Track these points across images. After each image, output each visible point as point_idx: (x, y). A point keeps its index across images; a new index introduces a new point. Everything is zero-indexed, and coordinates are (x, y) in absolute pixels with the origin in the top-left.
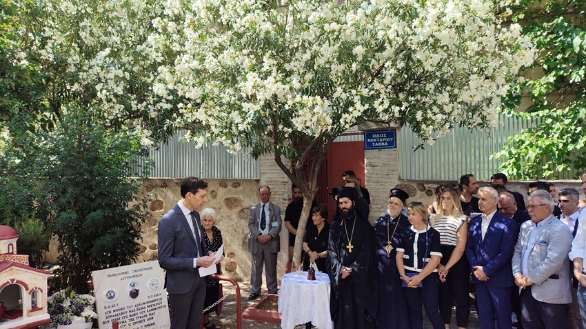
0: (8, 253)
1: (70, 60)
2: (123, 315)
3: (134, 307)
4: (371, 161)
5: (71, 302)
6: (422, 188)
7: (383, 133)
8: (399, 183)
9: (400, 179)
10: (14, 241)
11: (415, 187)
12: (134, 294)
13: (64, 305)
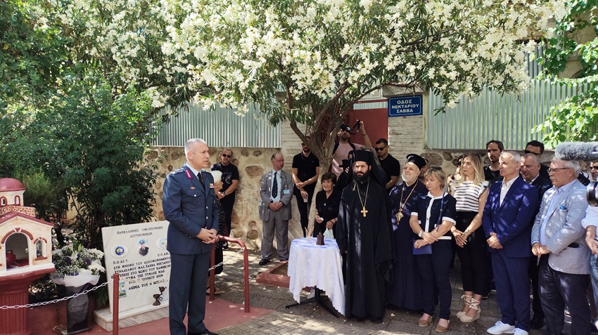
0: (15, 205)
1: (88, 24)
2: (132, 271)
3: (143, 264)
4: (395, 128)
5: (78, 255)
6: (449, 157)
7: (408, 99)
8: (424, 151)
9: (426, 147)
10: (21, 193)
11: (442, 156)
12: (144, 252)
13: (71, 258)
